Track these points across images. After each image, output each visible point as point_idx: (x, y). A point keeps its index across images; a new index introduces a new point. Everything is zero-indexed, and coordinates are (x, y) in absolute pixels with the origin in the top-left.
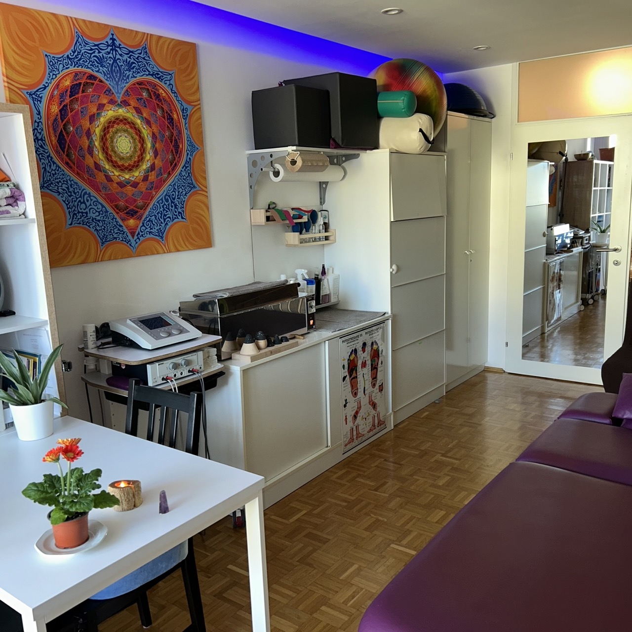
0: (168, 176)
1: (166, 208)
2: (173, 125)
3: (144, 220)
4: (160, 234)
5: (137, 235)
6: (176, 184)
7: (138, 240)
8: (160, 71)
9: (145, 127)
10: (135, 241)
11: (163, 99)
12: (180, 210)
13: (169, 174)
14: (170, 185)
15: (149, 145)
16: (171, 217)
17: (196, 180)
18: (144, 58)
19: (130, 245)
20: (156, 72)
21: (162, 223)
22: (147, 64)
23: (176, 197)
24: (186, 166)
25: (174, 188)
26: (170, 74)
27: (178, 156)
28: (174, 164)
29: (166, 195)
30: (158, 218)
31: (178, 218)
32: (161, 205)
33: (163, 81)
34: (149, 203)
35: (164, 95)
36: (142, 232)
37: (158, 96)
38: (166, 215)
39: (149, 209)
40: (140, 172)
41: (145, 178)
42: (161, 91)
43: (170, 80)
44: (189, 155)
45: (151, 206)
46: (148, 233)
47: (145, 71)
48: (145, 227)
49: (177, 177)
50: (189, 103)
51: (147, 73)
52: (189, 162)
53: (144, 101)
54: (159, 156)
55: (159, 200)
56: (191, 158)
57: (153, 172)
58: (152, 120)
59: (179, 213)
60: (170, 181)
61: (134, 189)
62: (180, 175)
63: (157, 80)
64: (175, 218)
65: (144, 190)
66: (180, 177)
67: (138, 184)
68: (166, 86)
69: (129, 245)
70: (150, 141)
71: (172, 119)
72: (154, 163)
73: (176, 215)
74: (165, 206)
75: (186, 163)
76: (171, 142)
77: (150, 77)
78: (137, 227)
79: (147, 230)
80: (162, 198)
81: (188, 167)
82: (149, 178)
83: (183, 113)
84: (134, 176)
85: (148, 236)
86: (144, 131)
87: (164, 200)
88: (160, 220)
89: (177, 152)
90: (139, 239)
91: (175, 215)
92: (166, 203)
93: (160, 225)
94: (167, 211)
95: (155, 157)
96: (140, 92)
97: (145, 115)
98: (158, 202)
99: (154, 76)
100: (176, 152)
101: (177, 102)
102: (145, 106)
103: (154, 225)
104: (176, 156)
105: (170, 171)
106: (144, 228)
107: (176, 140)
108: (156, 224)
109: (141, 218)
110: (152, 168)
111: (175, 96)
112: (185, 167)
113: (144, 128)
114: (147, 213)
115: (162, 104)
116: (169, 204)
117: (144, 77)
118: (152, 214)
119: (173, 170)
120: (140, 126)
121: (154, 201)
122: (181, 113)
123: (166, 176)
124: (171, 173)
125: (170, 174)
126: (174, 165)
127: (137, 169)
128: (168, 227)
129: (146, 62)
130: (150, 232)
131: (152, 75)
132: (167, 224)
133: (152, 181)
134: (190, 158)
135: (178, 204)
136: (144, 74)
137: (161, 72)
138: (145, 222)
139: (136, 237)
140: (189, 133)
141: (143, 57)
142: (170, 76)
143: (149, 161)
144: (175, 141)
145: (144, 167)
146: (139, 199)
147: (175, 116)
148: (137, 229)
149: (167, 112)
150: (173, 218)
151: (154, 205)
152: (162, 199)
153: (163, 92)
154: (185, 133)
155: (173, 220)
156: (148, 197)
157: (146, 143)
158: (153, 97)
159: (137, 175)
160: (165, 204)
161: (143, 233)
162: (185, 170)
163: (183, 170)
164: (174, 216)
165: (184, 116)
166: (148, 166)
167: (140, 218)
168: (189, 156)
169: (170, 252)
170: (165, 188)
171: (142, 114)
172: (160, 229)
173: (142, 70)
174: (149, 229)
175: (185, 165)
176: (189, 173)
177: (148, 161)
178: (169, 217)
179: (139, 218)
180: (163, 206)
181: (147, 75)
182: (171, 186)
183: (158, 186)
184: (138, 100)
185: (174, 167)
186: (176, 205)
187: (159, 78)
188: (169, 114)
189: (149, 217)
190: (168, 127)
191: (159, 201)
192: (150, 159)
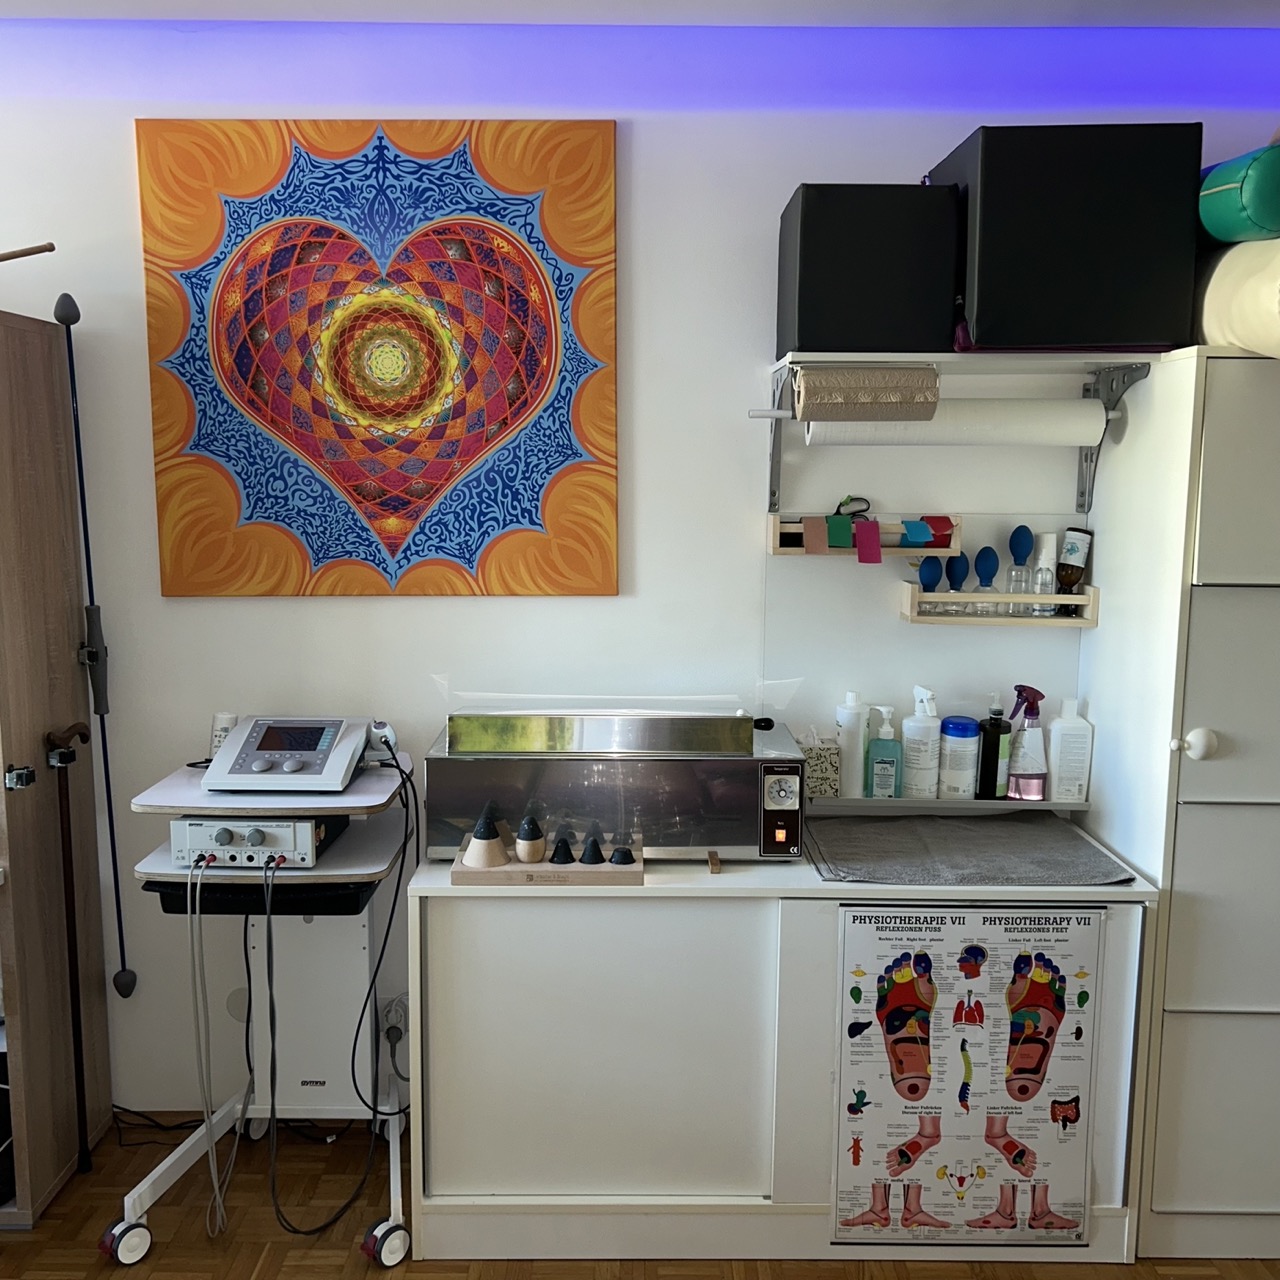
0: (500, 428)
1: (489, 498)
2: (526, 316)
3: (425, 522)
4: (467, 554)
5: (405, 551)
6: (523, 447)
7: (405, 561)
8: (498, 199)
9: (445, 323)
10: (398, 562)
11: (503, 260)
12: (527, 505)
13: (504, 423)
14: (504, 448)
15: (453, 361)
16: (501, 519)
17: (583, 438)
18: (457, 176)
19: (385, 569)
20: (487, 202)
21: (472, 529)
22: (465, 188)
23: (520, 476)
24: (556, 406)
25: (516, 456)
26: (528, 202)
27: (534, 383)
28: (519, 402)
29: (491, 469)
30: (464, 519)
31: (518, 522)
32: (474, 491)
33: (507, 219)
34: (442, 486)
35: (507, 248)
36: (416, 545)
37: (488, 255)
38: (485, 514)
39: (439, 498)
40: (424, 420)
41: (437, 433)
42: (498, 241)
43: (526, 216)
44: (567, 381)
45: (447, 491)
46: (434, 548)
47: (458, 203)
48: (426, 535)
49: (527, 431)
50: (578, 261)
51: (464, 206)
52: (564, 398)
53: (450, 267)
54: (479, 385)
55: (467, 480)
56: (573, 387)
57: (459, 420)
58: (466, 308)
59: (524, 510)
60: (507, 438)
61: (404, 454)
62: (534, 425)
63: (490, 219)
64: (511, 521)
65: (431, 457)
66: (535, 431)
67: (417, 443)
68: (513, 231)
69: (380, 569)
70: (458, 352)
71: (525, 302)
72: (464, 399)
73: (516, 516)
74: (485, 494)
75: (556, 398)
76: (517, 354)
77: (472, 215)
78: (406, 534)
79: (430, 542)
80: (480, 475)
81: (561, 407)
82: (448, 432)
83: (559, 286)
84: (406, 427)
85: (433, 555)
86: (441, 331)
87: (483, 481)
88: (467, 523)
89: (531, 375)
90: (409, 561)
91: (510, 514)
92: (487, 487)
93: (467, 534)
94: (489, 506)
95: (468, 388)
96: (440, 250)
97: (447, 298)
98: (466, 485)
99: (482, 212)
100: (527, 375)
101: (542, 263)
102: (451, 279)
103: (450, 532)
104: (529, 383)
105: (506, 418)
106: (424, 538)
107: (531, 350)
108: (456, 532)
109: (418, 517)
110: (459, 410)
111: (538, 250)
112: (551, 409)
113: (443, 326)
114: (434, 506)
115: (498, 270)
116: (496, 492)
117: (454, 216)
118: (448, 510)
119: (516, 415)
120: (434, 322)
121: (457, 481)
122: (553, 288)
123: (494, 427)
124: (509, 422)
125: (506, 424)
126: (519, 404)
127: (416, 414)
128: (487, 540)
129: (462, 184)
130: (441, 548)
131: (476, 210)
132: (486, 532)
133: (454, 438)
134: (568, 389)
135: (522, 491)
136: (456, 210)
137: (502, 200)
138: (428, 525)
139: (399, 555)
140: (571, 331)
141: (455, 173)
142: (530, 205)
143: (450, 397)
144: (527, 350)
145: (436, 408)
146: (415, 476)
147: (534, 295)
148: (404, 539)
149: (510, 287)
150: (504, 520)
151: (455, 489)
152: (478, 479)
153: (505, 244)
154: (560, 331)
155: (505, 526)
156: (439, 473)
157: (445, 356)
158: (474, 258)
159: (416, 426)
160: (485, 490)
161: (421, 548)
162: (551, 415)
163: (546, 415)
164: (508, 518)
165: (561, 292)
166: (447, 406)
167: (414, 516)
168: (567, 384)
169: (488, 593)
170: (488, 456)
171: (441, 297)
172: (466, 542)
173: (451, 202)
174: (438, 540)
175: (552, 404)
176: (561, 423)
177: (447, 396)
178: (495, 519)
179: (411, 516)
180: (479, 495)
181: (462, 211)
182: (506, 453)
183: (471, 448)
184: (432, 267)
185: (519, 408)
186: (516, 495)
187: (494, 215)
188: (516, 292)
189: (440, 515)
190: (510, 319)
191: (471, 481)
192: (452, 392)
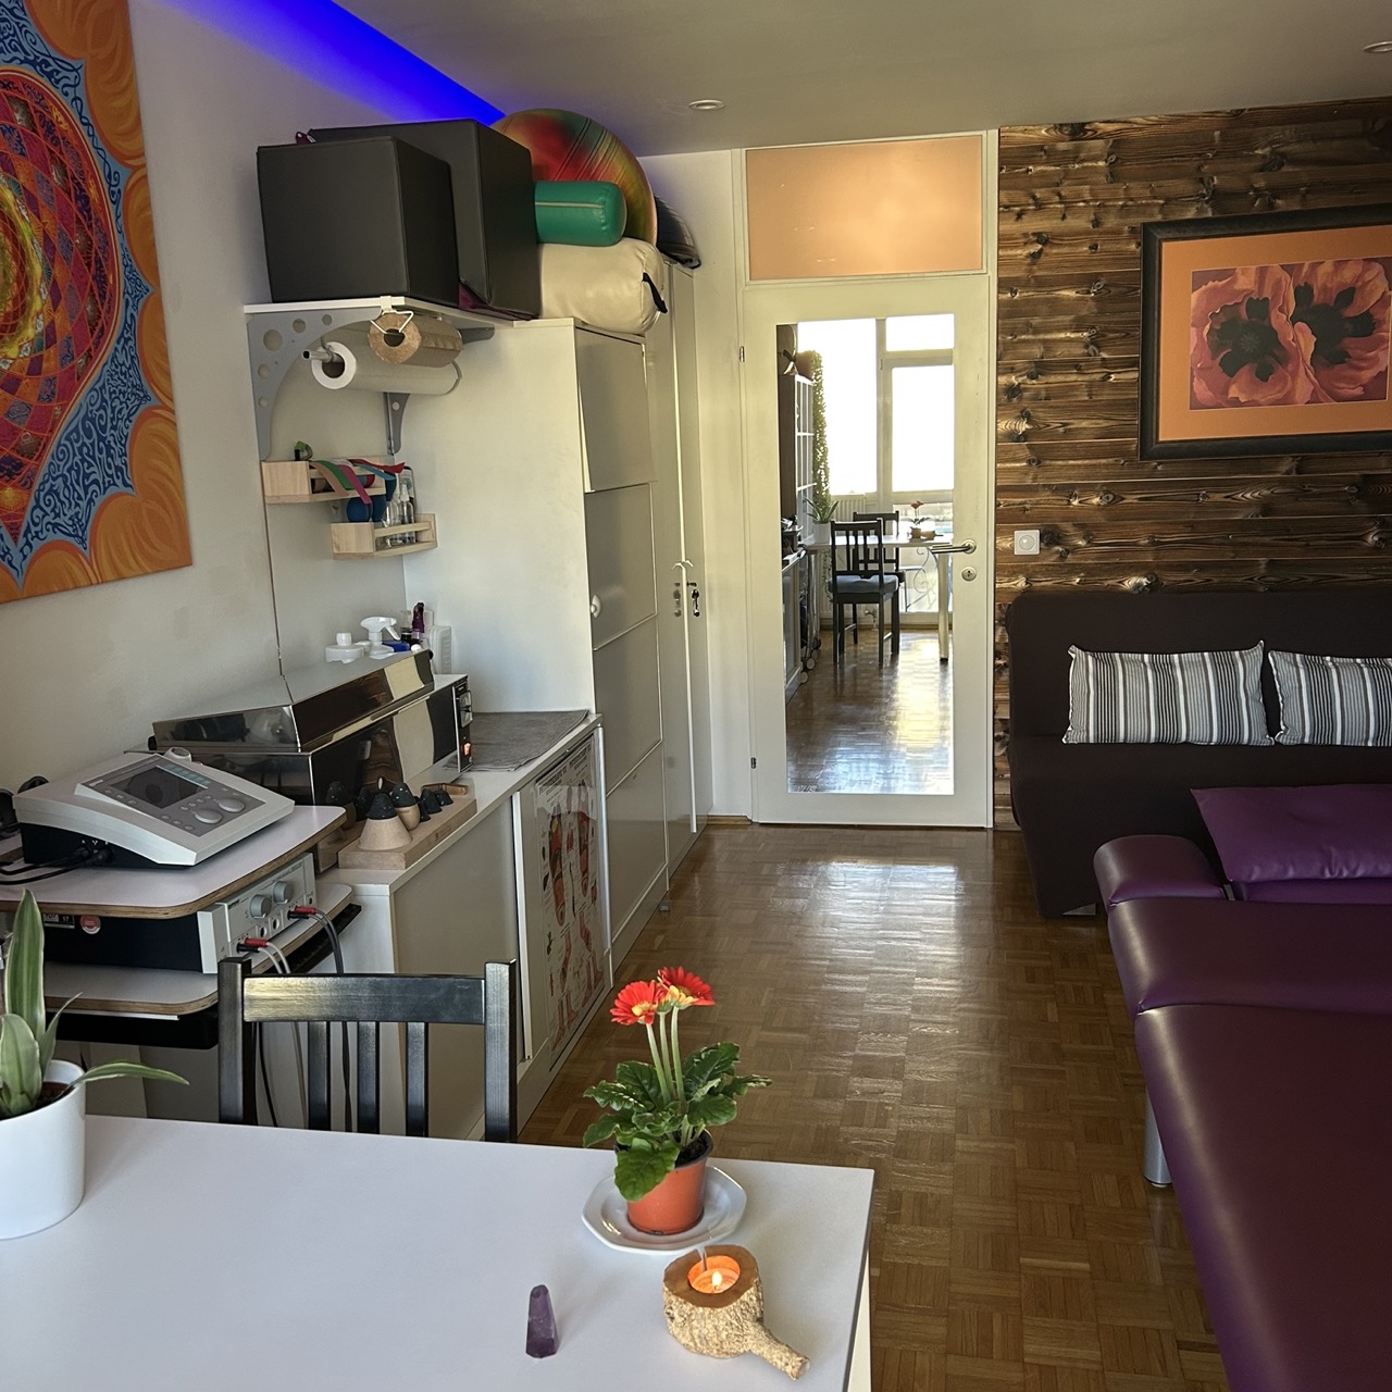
0: (86, 361)
1: (88, 454)
2: (90, 218)
3: (39, 490)
4: (78, 529)
5: (25, 535)
6: (107, 388)
7: (27, 549)
8: (50, 56)
9: (24, 213)
10: (21, 551)
11: (64, 138)
12: (118, 462)
13: (90, 357)
14: (93, 389)
15: (38, 269)
16: (101, 482)
17: (151, 380)
18: (11, 11)
19: (10, 563)
20: (42, 57)
21: (80, 498)
22: (20, 29)
23: (109, 425)
24: (126, 336)
25: (104, 400)
26: (75, 70)
27: (106, 306)
28: (98, 329)
29: (86, 417)
30: (72, 484)
31: (115, 484)
32: (76, 445)
33: (60, 85)
34: (48, 439)
35: (64, 126)
36: (36, 525)
37: (50, 127)
38: (87, 476)
39: (48, 459)
40: (21, 347)
41: (35, 367)
42: (56, 113)
43: (75, 86)
44: (130, 307)
45: (52, 448)
46: (50, 526)
47: (16, 50)
48: (42, 509)
49: (107, 367)
50: (122, 158)
51: (21, 56)
52: (130, 326)
53: (19, 136)
54: (62, 302)
55: (68, 431)
56: (135, 314)
57: (52, 350)
58: (40, 195)
59: (118, 469)
60: (91, 380)
61: (8, 395)
62: (112, 361)
63: (45, 80)
64: (110, 485)
65: (33, 400)
66: (113, 367)
67: (18, 381)
68: (66, 101)
69: (6, 563)
70: (40, 255)
71: (87, 198)
72: (53, 322)
73: (111, 476)
74: (85, 450)
75: (125, 328)
76: (89, 265)
77: (27, 69)
78: (24, 509)
79: (47, 519)
80: (77, 426)
81: (129, 339)
82: (45, 365)
83: (111, 185)
84: (6, 357)
85: (52, 536)
86: (22, 225)
87: (82, 433)
88: (75, 490)
89: (103, 297)
90: (31, 547)
91: (108, 476)
92: (86, 440)
93: (77, 505)
94: (90, 465)
95: (55, 305)
96: (8, 110)
97: (22, 179)
98: (67, 439)
99: (38, 68)
100: (100, 295)
101: (92, 150)
102: (22, 154)
103: (62, 503)
104: (102, 305)
105: (90, 350)
106: (41, 514)
107: (98, 261)
108: (66, 501)
109: (32, 483)
110: (50, 335)
111: (90, 135)
112: (123, 340)
113: (23, 217)
114: (44, 469)
115: (61, 153)
116: (92, 445)
117: (14, 66)
118: (58, 473)
119: (98, 345)
120: (14, 209)
121: (59, 435)
122: (106, 186)
123: (81, 361)
124: (92, 353)
126: (95, 328)
127: (13, 338)
128: (94, 509)
129: (18, 23)
130: (55, 525)
131: (33, 63)
132: (91, 500)
133: (50, 375)
134: (132, 315)
135: (112, 444)
136: (15, 58)
137: (54, 59)
138: (42, 494)
139: (22, 541)
140: (125, 245)
141: (9, 6)
142: (75, 73)
143: (41, 317)
144: (96, 262)
145: (30, 333)
146: (22, 427)
147: (93, 192)
148: (22, 517)
149: (73, 178)
150: (104, 483)
151: (59, 445)
152: (76, 430)
153: (61, 119)
154: (117, 240)
155: (105, 489)
156: (44, 423)
157: (29, 260)
158: (39, 129)
159: (14, 356)
160: (84, 444)
161: (38, 528)
162: (123, 348)
163: (120, 347)
164: (107, 479)
165: (113, 193)
166: (39, 329)
167: (27, 485)
168: (130, 310)
169: (103, 581)
170: (82, 397)
171: (15, 176)
172: (77, 514)
173: (10, 44)
174: (53, 515)
175: (122, 335)
176: (132, 357)
177: (38, 315)
178: (95, 482)
179: (25, 484)
180: (80, 449)
181: (22, 62)
182: (94, 393)
183: (64, 389)
184: (4, 132)
185: (99, 337)
186: (109, 447)
187: (49, 75)
188: (78, 184)
189: (51, 480)
190: (79, 221)
191: (71, 433)
192: (42, 311)
